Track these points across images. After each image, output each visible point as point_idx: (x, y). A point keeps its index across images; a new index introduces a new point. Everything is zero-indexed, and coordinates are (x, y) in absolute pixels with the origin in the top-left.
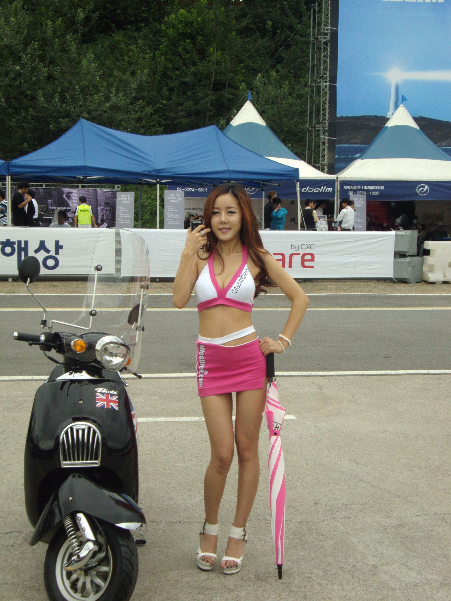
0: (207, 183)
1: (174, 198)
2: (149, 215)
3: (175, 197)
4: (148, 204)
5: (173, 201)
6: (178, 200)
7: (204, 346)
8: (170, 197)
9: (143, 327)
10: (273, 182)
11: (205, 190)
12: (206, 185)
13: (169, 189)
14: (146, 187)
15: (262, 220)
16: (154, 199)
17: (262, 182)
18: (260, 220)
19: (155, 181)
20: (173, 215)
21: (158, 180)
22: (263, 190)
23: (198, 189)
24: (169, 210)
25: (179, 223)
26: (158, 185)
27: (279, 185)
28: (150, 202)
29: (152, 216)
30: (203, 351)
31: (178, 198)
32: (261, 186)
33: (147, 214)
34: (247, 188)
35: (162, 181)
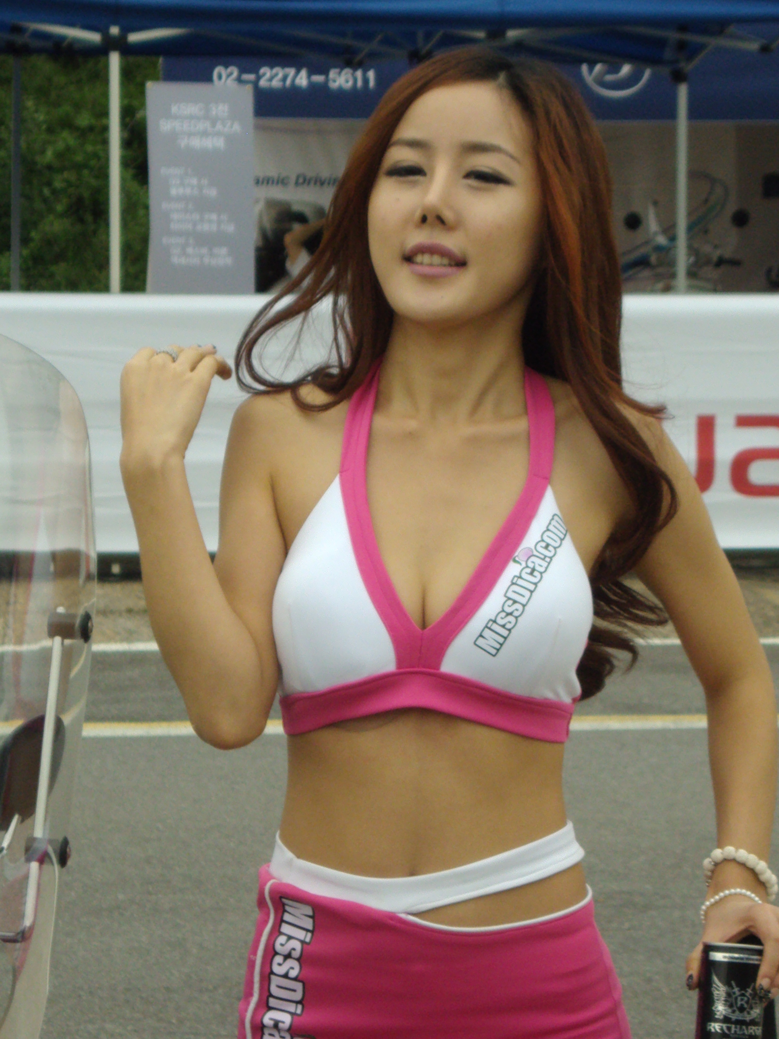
0: (374, 45)
1: (201, 126)
2: (62, 215)
3: (207, 117)
4: (60, 155)
5: (197, 143)
6: (218, 134)
7: (309, 911)
8: (176, 117)
9: (65, 843)
10: (732, 29)
11: (366, 81)
12: (372, 55)
13: (171, 76)
14: (44, 66)
15: (673, 238)
16: (91, 129)
17: (673, 36)
18: (661, 240)
19: (94, 37)
20: (196, 216)
21: (115, 30)
22: (679, 77)
23: (326, 72)
24: (174, 192)
25: (229, 261)
26: (115, 60)
27: (765, 49)
28: (68, 149)
29: (81, 220)
30: (301, 934)
31: (219, 126)
32: (668, 54)
33: (51, 210)
34: (592, 64)
35: (135, 37)
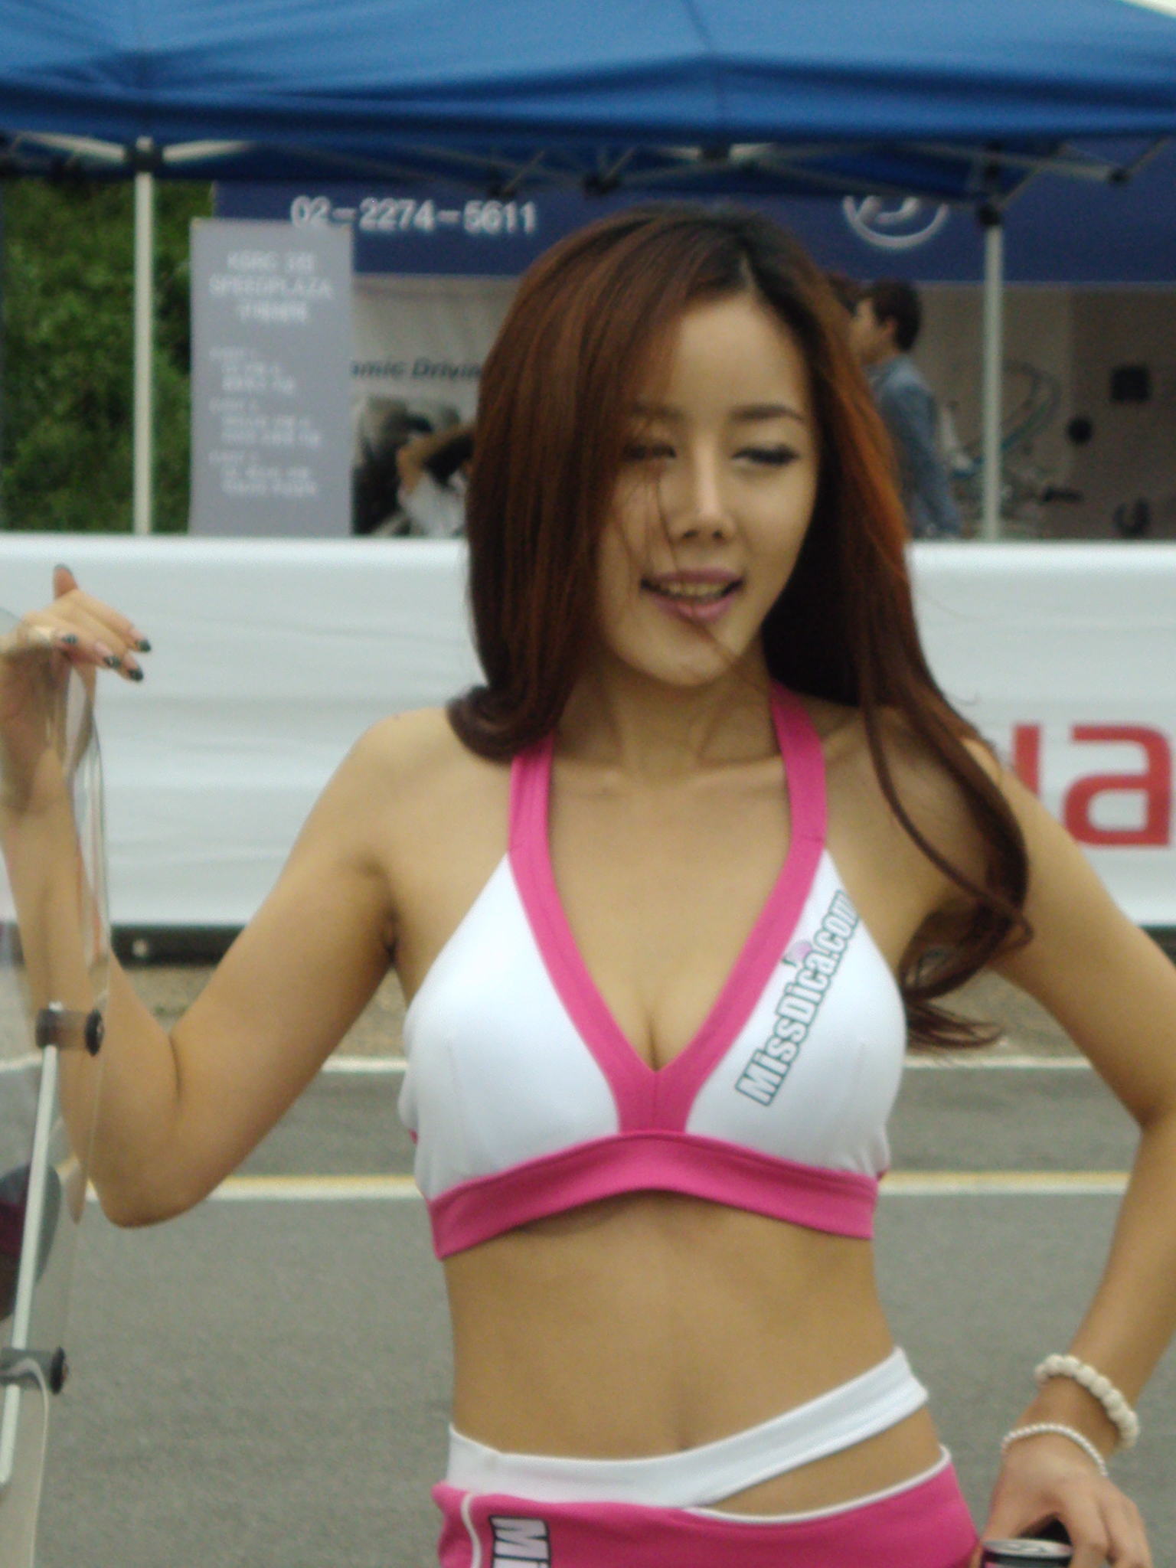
0: (533, 168)
1: (273, 286)
2: (63, 419)
3: (280, 274)
4: (62, 330)
5: (264, 312)
6: (298, 299)
8: (234, 274)
9: (59, 1358)
10: (1067, 150)
11: (520, 221)
12: (529, 181)
13: (230, 211)
14: (39, 195)
15: (978, 460)
16: (108, 290)
17: (980, 157)
18: (962, 462)
19: (114, 153)
20: (262, 421)
21: (144, 143)
22: (988, 218)
23: (460, 206)
24: (228, 384)
25: (313, 488)
26: (144, 189)
27: (1118, 178)
28: (74, 319)
31: (299, 287)
32: (974, 184)
33: (46, 411)
34: (859, 197)
35: (176, 153)
